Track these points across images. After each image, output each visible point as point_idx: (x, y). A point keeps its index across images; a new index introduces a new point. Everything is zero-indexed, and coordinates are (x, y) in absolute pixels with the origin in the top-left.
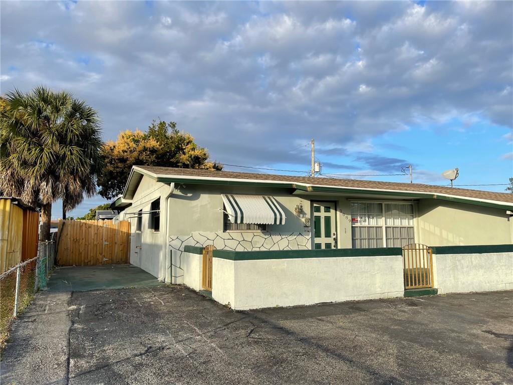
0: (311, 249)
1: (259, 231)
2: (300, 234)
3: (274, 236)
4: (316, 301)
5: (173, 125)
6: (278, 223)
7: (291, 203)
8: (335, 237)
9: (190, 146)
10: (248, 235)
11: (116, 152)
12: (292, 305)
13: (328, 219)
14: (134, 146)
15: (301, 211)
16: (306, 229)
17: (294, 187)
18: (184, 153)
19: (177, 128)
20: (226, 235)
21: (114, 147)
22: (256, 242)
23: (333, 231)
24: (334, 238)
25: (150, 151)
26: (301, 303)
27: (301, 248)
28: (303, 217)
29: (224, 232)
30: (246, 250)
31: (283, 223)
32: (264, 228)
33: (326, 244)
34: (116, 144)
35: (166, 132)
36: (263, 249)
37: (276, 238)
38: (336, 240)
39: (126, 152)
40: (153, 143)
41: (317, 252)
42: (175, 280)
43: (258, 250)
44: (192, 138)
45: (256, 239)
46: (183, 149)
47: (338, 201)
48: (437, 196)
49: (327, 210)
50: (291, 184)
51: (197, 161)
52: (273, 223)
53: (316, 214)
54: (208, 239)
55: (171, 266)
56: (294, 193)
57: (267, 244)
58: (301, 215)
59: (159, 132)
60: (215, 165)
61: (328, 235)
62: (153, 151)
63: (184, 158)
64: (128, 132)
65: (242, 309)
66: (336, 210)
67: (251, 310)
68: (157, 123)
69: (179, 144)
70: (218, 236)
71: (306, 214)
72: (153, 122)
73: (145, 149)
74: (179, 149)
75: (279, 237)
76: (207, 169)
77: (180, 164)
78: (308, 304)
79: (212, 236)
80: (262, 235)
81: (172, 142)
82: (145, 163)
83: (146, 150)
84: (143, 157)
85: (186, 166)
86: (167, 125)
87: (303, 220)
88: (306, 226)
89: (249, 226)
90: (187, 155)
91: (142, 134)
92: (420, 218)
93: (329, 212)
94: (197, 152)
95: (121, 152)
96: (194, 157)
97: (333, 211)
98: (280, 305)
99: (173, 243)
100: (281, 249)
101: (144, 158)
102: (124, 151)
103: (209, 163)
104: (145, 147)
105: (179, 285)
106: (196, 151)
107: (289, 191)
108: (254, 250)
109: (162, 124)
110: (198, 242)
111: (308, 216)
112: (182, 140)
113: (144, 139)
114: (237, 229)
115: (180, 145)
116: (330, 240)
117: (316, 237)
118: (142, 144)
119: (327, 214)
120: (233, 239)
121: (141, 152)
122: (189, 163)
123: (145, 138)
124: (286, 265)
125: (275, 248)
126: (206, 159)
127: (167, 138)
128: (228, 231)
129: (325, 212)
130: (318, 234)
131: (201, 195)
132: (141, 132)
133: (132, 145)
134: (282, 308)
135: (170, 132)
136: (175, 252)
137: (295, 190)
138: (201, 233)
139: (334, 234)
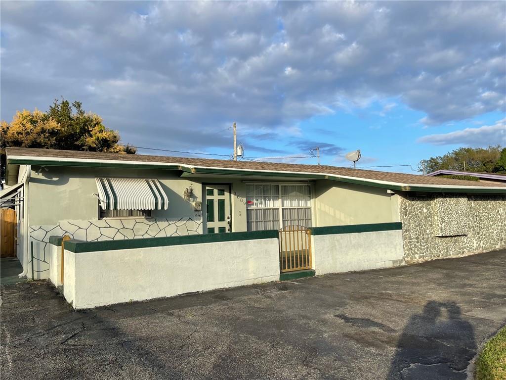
0: (202, 233)
1: (143, 217)
2: (190, 219)
3: (160, 222)
4: (180, 291)
5: (78, 105)
6: (160, 208)
7: (179, 187)
8: (229, 220)
9: (97, 128)
10: (129, 222)
11: (9, 134)
12: (149, 298)
13: (221, 203)
14: (31, 127)
15: (191, 194)
16: (196, 213)
17: (180, 169)
18: (91, 136)
19: (83, 108)
20: (102, 223)
21: (8, 128)
22: (139, 229)
23: (227, 214)
24: (229, 222)
25: (49, 133)
26: (160, 295)
27: (191, 233)
28: (193, 201)
29: (99, 219)
30: (126, 238)
31: (166, 208)
32: (148, 213)
33: (219, 228)
34: (11, 125)
35: (69, 112)
36: (146, 236)
37: (162, 224)
38: (230, 223)
39: (22, 134)
40: (53, 124)
41: (210, 236)
42: (39, 275)
43: (141, 237)
44: (100, 119)
45: (138, 226)
46: (89, 132)
47: (232, 183)
48: (329, 176)
49: (221, 193)
50: (177, 166)
51: (106, 145)
52: (153, 208)
53: (209, 197)
54: (80, 228)
55: (32, 261)
56: (182, 176)
57: (152, 231)
58: (192, 199)
59: (61, 112)
60: (128, 148)
61: (222, 218)
62: (53, 133)
63: (90, 141)
64: (25, 113)
65: (85, 307)
66: (230, 193)
67: (96, 308)
68: (59, 103)
69: (85, 125)
70: (91, 224)
71: (197, 198)
72: (55, 102)
73: (43, 131)
74: (85, 131)
75: (165, 223)
76: (117, 152)
77: (85, 147)
78: (169, 296)
79: (84, 224)
80: (146, 222)
81: (77, 124)
82: (44, 146)
83: (45, 132)
84: (41, 139)
85: (91, 149)
86: (71, 105)
87: (194, 204)
88: (196, 211)
89: (131, 213)
90: (94, 138)
91: (42, 114)
92: (317, 199)
93: (223, 195)
94: (104, 135)
95: (15, 134)
96: (102, 140)
97: (227, 194)
98: (135, 299)
99: (35, 234)
100: (168, 236)
101: (42, 141)
102: (18, 133)
103: (120, 146)
104: (43, 128)
105: (44, 280)
106: (104, 133)
107: (176, 173)
108: (136, 237)
109: (65, 104)
110: (66, 232)
111: (200, 200)
112: (88, 121)
113: (43, 120)
114: (117, 216)
115: (85, 127)
116: (224, 224)
117: (208, 221)
118: (40, 125)
119: (221, 197)
120: (110, 227)
121: (38, 134)
122: (95, 146)
123: (45, 119)
124: (142, 255)
125: (162, 235)
126: (116, 142)
127: (71, 119)
128: (105, 218)
129: (218, 195)
130: (211, 219)
131: (70, 179)
132: (40, 111)
133: (29, 126)
134: (137, 302)
135: (74, 113)
136: (38, 244)
137: (181, 172)
138: (71, 221)
139: (228, 218)
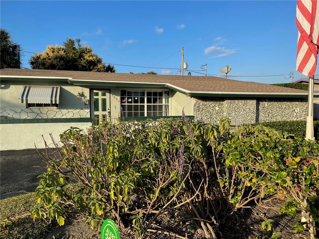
0: (89, 117)
1: (52, 107)
2: (82, 109)
3: (62, 110)
5: (79, 41)
6: (54, 103)
9: (88, 54)
10: (45, 110)
13: (104, 101)
15: (82, 95)
16: (86, 106)
20: (28, 110)
21: (40, 56)
23: (108, 107)
30: (41, 118)
31: (58, 103)
33: (102, 115)
36: (54, 117)
37: (65, 111)
38: (110, 113)
44: (92, 49)
45: (49, 112)
46: (83, 57)
47: (111, 89)
49: (104, 94)
51: (92, 64)
53: (95, 97)
54: (16, 112)
58: (83, 98)
61: (104, 109)
62: (61, 58)
66: (110, 93)
70: (22, 110)
71: (86, 97)
77: (80, 66)
79: (18, 110)
80: (54, 110)
83: (57, 58)
84: (55, 62)
92: (172, 98)
94: (91, 58)
111: (88, 98)
112: (84, 50)
115: (82, 54)
116: (106, 113)
117: (95, 111)
119: (104, 97)
120: (33, 112)
121: (54, 59)
125: (64, 117)
128: (31, 107)
130: (97, 109)
131: (11, 86)
138: (11, 109)
139: (109, 109)
